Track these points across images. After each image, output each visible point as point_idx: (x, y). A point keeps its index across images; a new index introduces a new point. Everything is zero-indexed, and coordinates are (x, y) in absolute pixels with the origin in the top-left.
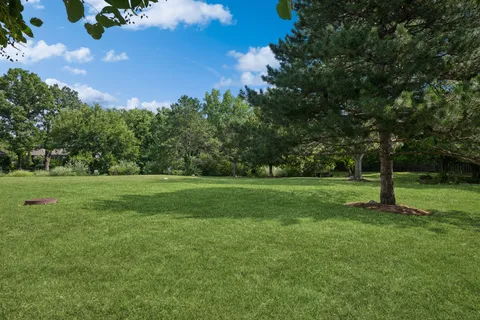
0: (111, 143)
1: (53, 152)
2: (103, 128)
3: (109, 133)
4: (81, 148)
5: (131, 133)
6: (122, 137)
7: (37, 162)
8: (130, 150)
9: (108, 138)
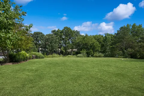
0: (91, 46)
1: (73, 50)
2: (89, 42)
3: (91, 43)
4: (83, 48)
5: (98, 43)
6: (95, 44)
7: (69, 53)
8: (97, 49)
9: (90, 45)
